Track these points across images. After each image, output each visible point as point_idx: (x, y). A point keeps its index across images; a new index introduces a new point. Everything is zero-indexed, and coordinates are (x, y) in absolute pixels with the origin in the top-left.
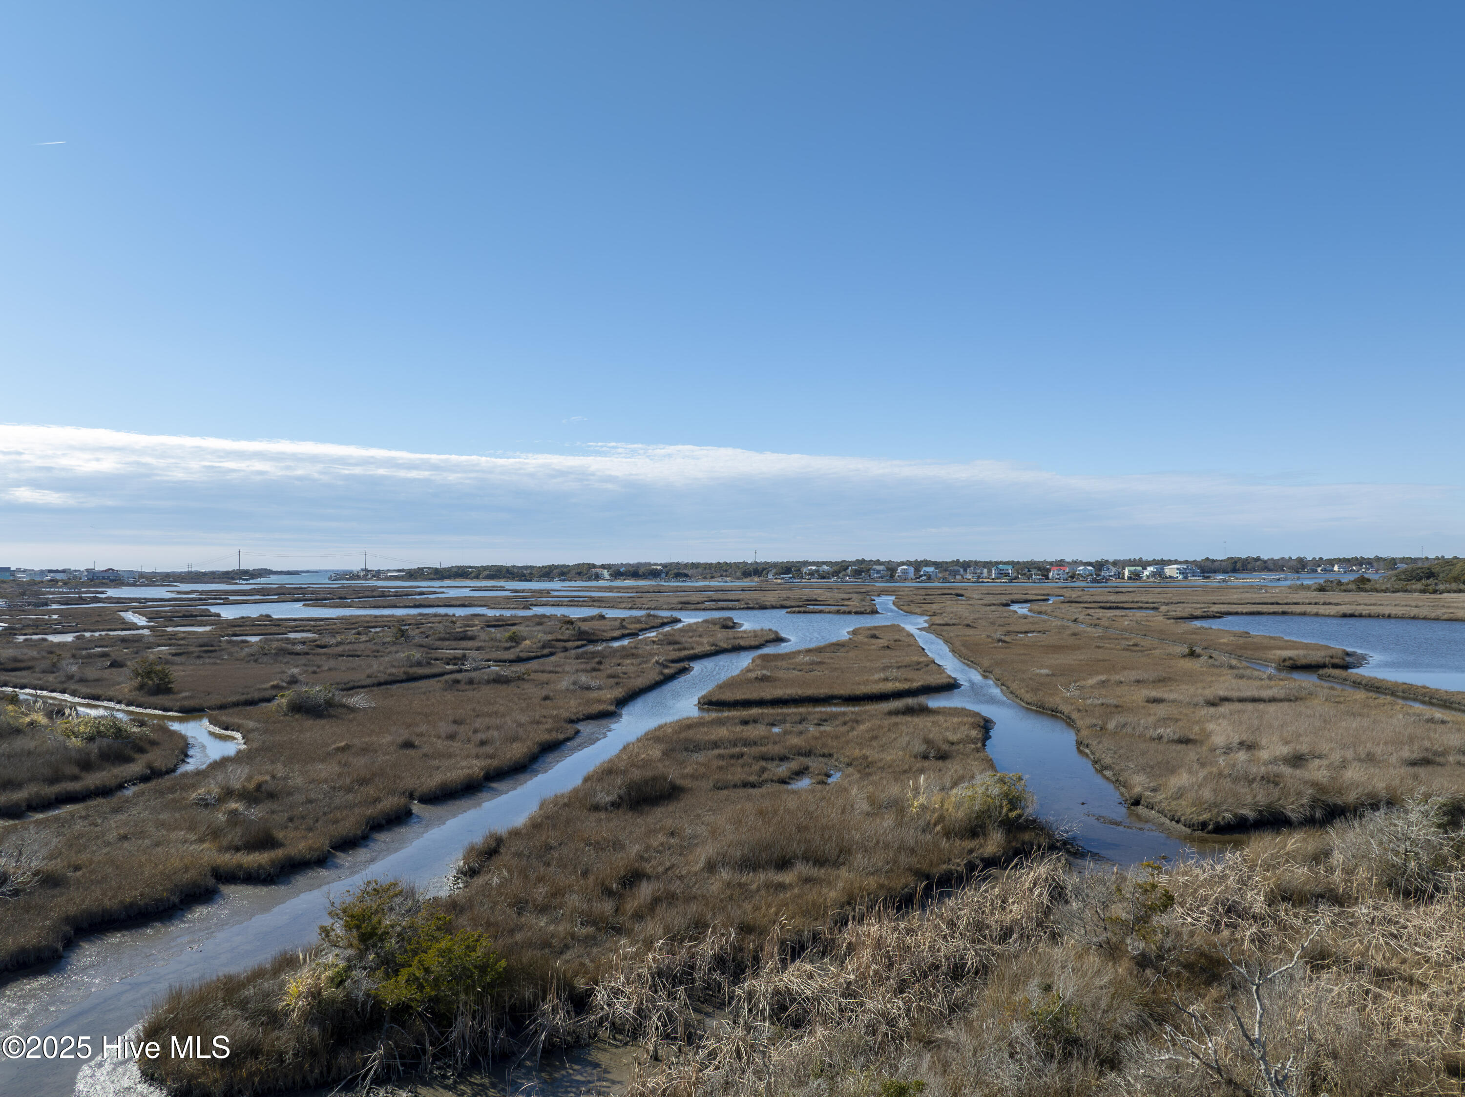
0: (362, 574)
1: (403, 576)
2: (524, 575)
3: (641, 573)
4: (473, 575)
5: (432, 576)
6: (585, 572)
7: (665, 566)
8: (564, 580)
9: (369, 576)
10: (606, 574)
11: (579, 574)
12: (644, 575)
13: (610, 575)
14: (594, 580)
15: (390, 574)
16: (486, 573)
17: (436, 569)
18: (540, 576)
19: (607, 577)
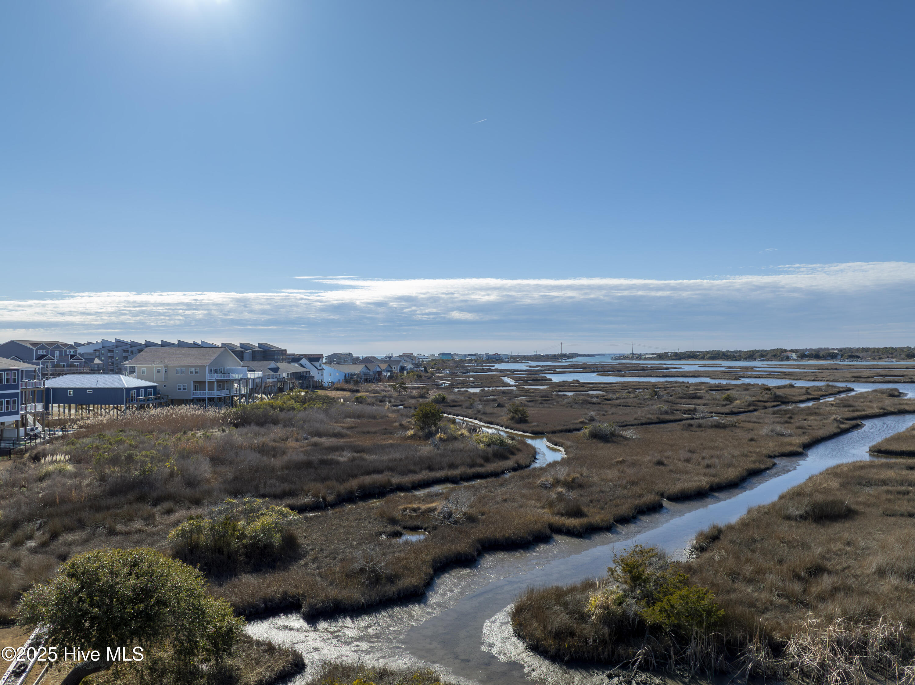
0: (630, 356)
1: (655, 358)
2: (735, 357)
3: (821, 355)
4: (700, 357)
5: (674, 357)
6: (779, 355)
7: (840, 350)
8: (763, 360)
9: (635, 357)
10: (794, 356)
11: (774, 356)
12: (824, 356)
13: (798, 357)
14: (785, 360)
15: (647, 356)
16: (709, 355)
17: (676, 353)
18: (746, 358)
19: (795, 358)
